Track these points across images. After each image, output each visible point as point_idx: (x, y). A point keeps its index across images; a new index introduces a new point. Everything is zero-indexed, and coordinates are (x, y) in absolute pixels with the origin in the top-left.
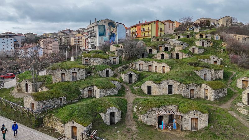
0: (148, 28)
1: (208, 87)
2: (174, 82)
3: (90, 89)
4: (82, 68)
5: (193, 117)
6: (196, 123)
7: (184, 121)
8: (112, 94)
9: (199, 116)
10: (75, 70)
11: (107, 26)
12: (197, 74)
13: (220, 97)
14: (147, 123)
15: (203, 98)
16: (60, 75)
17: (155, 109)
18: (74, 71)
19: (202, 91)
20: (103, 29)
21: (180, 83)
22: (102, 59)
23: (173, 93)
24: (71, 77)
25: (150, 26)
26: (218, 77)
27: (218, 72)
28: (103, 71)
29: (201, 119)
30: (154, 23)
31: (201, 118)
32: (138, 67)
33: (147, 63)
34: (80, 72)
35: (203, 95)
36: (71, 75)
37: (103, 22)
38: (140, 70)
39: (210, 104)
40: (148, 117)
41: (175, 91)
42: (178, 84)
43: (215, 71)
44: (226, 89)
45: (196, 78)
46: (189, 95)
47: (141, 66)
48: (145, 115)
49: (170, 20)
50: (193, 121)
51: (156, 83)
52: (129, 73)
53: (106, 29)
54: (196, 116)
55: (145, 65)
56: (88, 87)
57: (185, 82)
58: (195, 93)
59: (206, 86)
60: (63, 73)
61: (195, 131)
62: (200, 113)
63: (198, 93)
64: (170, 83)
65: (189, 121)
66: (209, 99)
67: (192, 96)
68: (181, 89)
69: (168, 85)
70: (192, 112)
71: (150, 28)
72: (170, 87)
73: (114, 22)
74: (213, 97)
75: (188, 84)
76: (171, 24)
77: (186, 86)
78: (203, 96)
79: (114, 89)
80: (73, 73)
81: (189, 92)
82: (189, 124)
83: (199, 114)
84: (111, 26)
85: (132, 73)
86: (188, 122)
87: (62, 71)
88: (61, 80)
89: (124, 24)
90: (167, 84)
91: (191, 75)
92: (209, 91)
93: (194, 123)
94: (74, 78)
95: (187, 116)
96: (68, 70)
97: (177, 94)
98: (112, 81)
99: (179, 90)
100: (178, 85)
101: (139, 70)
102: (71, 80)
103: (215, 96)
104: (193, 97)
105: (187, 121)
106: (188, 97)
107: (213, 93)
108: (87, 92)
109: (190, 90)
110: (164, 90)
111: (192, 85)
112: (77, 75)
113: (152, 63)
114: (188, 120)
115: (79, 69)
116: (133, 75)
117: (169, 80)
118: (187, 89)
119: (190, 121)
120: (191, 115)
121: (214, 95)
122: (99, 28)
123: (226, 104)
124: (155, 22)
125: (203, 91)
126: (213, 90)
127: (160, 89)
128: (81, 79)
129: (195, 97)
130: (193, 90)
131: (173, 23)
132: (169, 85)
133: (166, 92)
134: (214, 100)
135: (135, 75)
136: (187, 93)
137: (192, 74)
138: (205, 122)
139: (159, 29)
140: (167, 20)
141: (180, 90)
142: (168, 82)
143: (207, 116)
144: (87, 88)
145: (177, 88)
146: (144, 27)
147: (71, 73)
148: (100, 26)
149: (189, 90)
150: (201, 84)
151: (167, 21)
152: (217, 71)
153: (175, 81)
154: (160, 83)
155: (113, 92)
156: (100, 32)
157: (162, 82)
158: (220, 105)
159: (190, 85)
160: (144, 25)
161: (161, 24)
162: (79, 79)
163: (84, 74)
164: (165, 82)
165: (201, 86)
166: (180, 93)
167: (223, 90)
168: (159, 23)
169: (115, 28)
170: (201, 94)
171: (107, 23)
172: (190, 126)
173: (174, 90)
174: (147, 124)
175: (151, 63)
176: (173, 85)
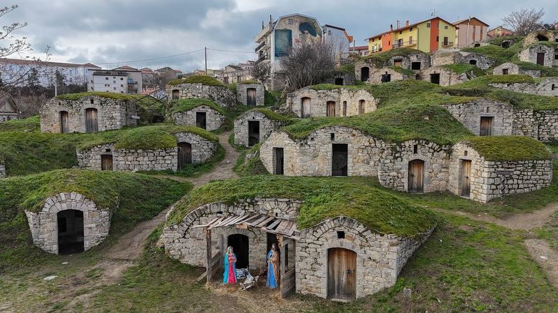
0: (411, 37)
1: (473, 154)
2: (354, 135)
3: (108, 153)
4: (111, 98)
5: (336, 243)
6: (349, 272)
7: (302, 258)
8: (158, 168)
9: (358, 242)
10: (92, 102)
11: (296, 34)
12: (456, 115)
13: (518, 191)
14: (182, 257)
15: (457, 192)
16: (57, 116)
17: (215, 209)
18: (91, 106)
19: (455, 166)
20: (286, 39)
21: (374, 137)
22: (207, 87)
23: (350, 174)
24: (83, 121)
25: (414, 33)
26: (547, 137)
27: (547, 118)
28: (189, 113)
29: (366, 257)
30: (426, 24)
31: (369, 252)
32: (297, 107)
33: (322, 95)
34: (107, 108)
35: (456, 184)
36: (83, 117)
37: (287, 22)
38: (302, 117)
39: (467, 211)
40: (187, 236)
41: (356, 167)
42: (365, 140)
43: (538, 115)
44: (547, 162)
45: (441, 128)
46: (405, 180)
47: (307, 104)
48: (176, 227)
49: (474, 18)
50: (340, 262)
51: (296, 138)
52: (250, 118)
53: (293, 41)
54: (346, 243)
55: (317, 101)
56: (102, 144)
57: (393, 137)
58: (426, 174)
59: (466, 148)
60: (63, 109)
61: (344, 301)
62: (361, 228)
63: (440, 175)
64: (339, 139)
65: (319, 261)
66: (472, 196)
67: (415, 186)
68: (377, 158)
69: (330, 146)
70: (329, 223)
71: (415, 38)
72: (340, 151)
73: (314, 21)
74: (485, 187)
75: (399, 143)
76: (478, 28)
77: (393, 149)
78: (457, 186)
79: (163, 154)
80: (88, 110)
81: (405, 171)
82: (317, 273)
83: (360, 234)
84: (306, 32)
85: (257, 118)
86: (316, 262)
87: (60, 104)
88: (58, 130)
89: (344, 30)
90: (329, 140)
91: (427, 118)
92: (474, 166)
93: (344, 269)
94: (91, 126)
95: (310, 238)
96: (74, 102)
97: (363, 174)
98: (182, 134)
99: (368, 163)
100: (367, 144)
101: (300, 115)
102: (83, 129)
103: (494, 187)
104: (420, 189)
105: (311, 260)
106: (400, 189)
107: (485, 175)
108: (100, 161)
109: (406, 162)
110: (318, 160)
111: (416, 147)
112: (100, 118)
113: (336, 95)
114: (315, 255)
115: (103, 99)
116: (261, 123)
117: (337, 128)
118: (396, 158)
119: (323, 260)
120: (327, 235)
121: (491, 181)
122: (276, 37)
123: (530, 216)
124: (430, 22)
125: (457, 170)
126: (487, 163)
127: (305, 158)
128: (109, 127)
129: (427, 189)
130: (420, 163)
131: (484, 27)
132: (334, 145)
133: (324, 165)
134: (489, 202)
135: (268, 122)
136: (394, 173)
137: (431, 115)
138: (385, 270)
139: (441, 40)
140: (466, 19)
141: (372, 163)
142: (333, 135)
143: (393, 245)
144: (97, 149)
145: (362, 156)
146: (400, 36)
147: (83, 111)
148: (279, 34)
149: (403, 165)
150: (451, 144)
151: (466, 22)
152: (543, 115)
153: (354, 132)
154: (305, 138)
155: (162, 162)
156: (278, 47)
157: (313, 135)
158: (501, 218)
159: (407, 144)
160: (400, 31)
161: (446, 28)
162: (103, 130)
163: (117, 115)
164: (322, 135)
165: (449, 152)
166: (373, 174)
167: (534, 167)
168: (442, 25)
169: (318, 36)
170: (450, 178)
171: (297, 25)
172: (325, 280)
173: (353, 162)
174: (183, 261)
175: (333, 95)
176: (349, 145)
